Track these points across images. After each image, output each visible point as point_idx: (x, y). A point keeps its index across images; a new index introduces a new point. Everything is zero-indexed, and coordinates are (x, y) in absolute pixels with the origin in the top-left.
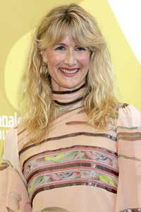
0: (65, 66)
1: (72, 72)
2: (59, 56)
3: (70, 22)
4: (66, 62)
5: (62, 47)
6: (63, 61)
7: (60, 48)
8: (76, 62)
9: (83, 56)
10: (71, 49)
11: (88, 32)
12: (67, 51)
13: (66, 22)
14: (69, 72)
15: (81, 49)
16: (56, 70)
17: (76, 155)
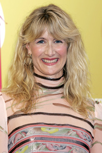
0: (46, 57)
1: (51, 61)
3: (48, 19)
4: (46, 53)
5: (43, 41)
6: (44, 52)
7: (41, 42)
8: (54, 53)
9: (60, 48)
10: (50, 42)
12: (47, 44)
13: (45, 20)
14: (49, 61)
15: (58, 42)
16: (38, 61)
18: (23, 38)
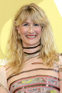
0: (29, 34)
1: (32, 37)
2: (25, 29)
3: (30, 11)
4: (29, 32)
5: (27, 24)
6: (27, 31)
8: (34, 32)
9: (38, 29)
10: (32, 25)
11: (40, 16)
12: (29, 27)
13: (28, 12)
14: (31, 37)
15: (36, 25)
16: (24, 36)
17: (38, 80)
18: (15, 23)
